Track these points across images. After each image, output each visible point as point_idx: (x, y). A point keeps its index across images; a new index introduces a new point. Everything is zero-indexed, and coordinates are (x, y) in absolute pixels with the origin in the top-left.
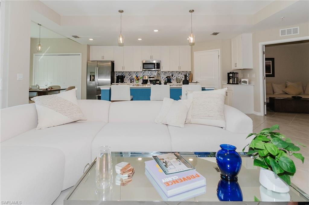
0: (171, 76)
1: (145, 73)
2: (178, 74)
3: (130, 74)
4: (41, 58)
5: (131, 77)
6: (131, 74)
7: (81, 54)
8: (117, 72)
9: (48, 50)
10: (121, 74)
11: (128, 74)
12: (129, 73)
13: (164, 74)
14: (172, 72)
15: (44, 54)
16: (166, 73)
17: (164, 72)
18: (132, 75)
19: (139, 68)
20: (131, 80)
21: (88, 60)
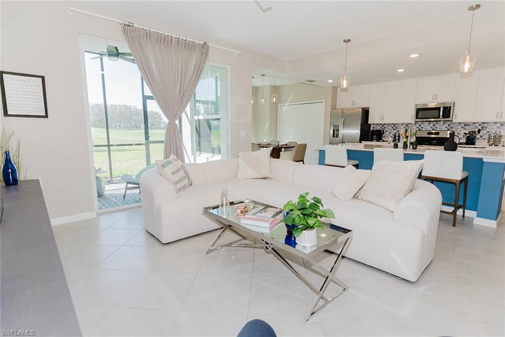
0: (477, 132)
1: (422, 126)
2: (498, 127)
3: (394, 128)
4: (285, 109)
5: (396, 131)
6: (397, 128)
7: (324, 101)
8: (374, 124)
9: (290, 99)
10: (381, 127)
11: (392, 127)
12: (395, 126)
13: (462, 127)
14: (483, 123)
15: (287, 104)
16: (469, 125)
17: (463, 123)
18: (398, 130)
19: (408, 116)
20: (395, 136)
21: (334, 108)
